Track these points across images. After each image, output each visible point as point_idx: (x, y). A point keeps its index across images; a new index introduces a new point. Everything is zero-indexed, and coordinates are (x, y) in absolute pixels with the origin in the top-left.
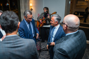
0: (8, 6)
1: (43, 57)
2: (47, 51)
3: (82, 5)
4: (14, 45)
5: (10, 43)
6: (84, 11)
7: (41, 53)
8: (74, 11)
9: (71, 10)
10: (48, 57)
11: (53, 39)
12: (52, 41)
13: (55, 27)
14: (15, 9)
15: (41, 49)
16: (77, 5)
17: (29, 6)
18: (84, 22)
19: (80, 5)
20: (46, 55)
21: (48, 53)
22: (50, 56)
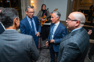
0: (8, 3)
1: (43, 54)
2: (48, 49)
3: (87, 3)
4: (9, 38)
5: (6, 36)
6: (88, 9)
7: (42, 51)
8: (78, 9)
9: (74, 8)
10: (48, 55)
11: (53, 36)
12: (52, 39)
13: (55, 24)
14: (16, 6)
15: (42, 47)
16: (81, 2)
17: (30, 3)
18: (88, 21)
19: (85, 3)
20: (47, 53)
21: (48, 51)
22: (51, 54)
